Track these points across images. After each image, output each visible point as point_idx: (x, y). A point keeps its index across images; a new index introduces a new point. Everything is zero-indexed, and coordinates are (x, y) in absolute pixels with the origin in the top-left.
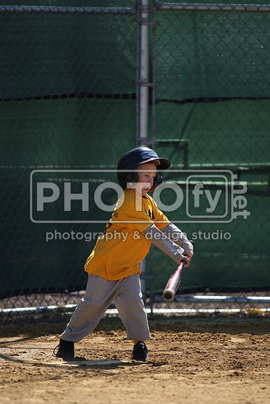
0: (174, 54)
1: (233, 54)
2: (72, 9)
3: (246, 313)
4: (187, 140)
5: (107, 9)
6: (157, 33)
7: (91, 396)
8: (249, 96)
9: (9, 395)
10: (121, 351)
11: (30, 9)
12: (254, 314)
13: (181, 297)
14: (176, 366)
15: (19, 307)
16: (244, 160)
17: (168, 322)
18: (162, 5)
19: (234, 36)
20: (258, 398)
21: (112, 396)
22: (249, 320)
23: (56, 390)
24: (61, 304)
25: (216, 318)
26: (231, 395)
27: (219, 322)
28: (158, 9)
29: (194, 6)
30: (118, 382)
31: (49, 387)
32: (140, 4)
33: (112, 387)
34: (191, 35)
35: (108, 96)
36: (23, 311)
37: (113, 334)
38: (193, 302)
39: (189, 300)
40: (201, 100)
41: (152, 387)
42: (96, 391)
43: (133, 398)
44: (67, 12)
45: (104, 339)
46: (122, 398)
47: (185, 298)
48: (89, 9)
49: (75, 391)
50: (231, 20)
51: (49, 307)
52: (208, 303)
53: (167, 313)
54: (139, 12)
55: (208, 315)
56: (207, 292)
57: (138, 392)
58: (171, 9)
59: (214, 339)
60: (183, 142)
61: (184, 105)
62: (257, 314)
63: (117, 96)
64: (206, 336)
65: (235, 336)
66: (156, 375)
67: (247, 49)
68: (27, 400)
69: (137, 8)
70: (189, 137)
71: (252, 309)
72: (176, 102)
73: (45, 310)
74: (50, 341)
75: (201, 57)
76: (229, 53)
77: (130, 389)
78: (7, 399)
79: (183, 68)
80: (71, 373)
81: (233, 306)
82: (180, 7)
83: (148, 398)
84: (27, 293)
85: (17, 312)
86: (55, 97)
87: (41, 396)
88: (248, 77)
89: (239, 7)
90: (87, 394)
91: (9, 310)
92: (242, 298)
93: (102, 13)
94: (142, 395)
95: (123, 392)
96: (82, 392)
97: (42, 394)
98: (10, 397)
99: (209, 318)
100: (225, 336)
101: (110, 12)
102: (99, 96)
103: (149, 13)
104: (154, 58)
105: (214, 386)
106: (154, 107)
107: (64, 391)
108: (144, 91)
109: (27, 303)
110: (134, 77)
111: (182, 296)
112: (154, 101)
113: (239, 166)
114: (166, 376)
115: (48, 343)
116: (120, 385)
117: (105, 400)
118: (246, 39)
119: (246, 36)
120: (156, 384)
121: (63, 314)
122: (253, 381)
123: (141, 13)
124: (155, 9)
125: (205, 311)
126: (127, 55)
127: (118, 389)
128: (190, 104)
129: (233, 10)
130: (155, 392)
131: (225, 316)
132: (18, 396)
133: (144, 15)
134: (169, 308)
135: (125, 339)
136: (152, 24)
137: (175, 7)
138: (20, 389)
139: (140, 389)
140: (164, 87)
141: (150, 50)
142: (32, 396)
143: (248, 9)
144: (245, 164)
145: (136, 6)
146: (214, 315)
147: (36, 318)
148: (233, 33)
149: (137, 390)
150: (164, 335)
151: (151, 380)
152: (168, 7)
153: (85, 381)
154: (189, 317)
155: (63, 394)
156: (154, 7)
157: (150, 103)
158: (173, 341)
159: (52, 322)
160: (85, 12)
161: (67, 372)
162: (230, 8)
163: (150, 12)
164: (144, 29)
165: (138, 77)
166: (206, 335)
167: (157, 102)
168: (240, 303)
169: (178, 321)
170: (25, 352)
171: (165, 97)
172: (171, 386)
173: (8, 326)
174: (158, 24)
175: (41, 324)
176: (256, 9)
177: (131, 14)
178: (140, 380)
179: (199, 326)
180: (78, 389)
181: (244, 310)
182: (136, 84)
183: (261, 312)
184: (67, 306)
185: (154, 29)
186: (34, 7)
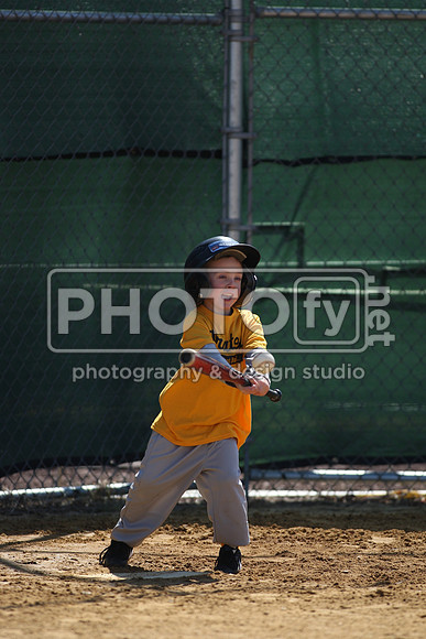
0: (282, 88)
1: (375, 88)
2: (122, 16)
3: (396, 496)
4: (303, 224)
5: (176, 16)
6: (255, 55)
7: (150, 627)
8: (401, 153)
9: (21, 626)
10: (198, 558)
11: (54, 16)
12: (408, 499)
13: (292, 472)
14: (285, 581)
15: (37, 486)
16: (393, 256)
17: (272, 511)
18: (263, 9)
19: (376, 58)
20: (415, 631)
21: (185, 628)
22: (400, 508)
23: (95, 618)
24: (104, 482)
25: (347, 506)
26: (372, 626)
27: (353, 511)
28: (257, 16)
29: (314, 11)
30: (192, 606)
31: (85, 614)
32: (229, 8)
33: (183, 614)
34: (309, 58)
35: (178, 154)
36: (43, 494)
37: (185, 530)
38: (311, 479)
39: (305, 476)
40: (324, 160)
41: (247, 613)
42: (158, 621)
43: (217, 631)
44: (114, 21)
45: (172, 537)
46: (200, 632)
47: (299, 473)
48: (149, 16)
49: (125, 620)
50: (372, 34)
51: (84, 488)
52: (335, 482)
53: (271, 498)
54: (227, 20)
55: (335, 501)
56: (335, 464)
57: (224, 622)
58: (278, 16)
59: (344, 537)
60: (296, 227)
61: (298, 168)
62: (413, 498)
63: (192, 154)
64: (332, 534)
65: (379, 533)
66: (253, 596)
67: (398, 79)
68: (49, 633)
69: (224, 16)
70: (305, 218)
71: (405, 491)
72: (286, 163)
73: (78, 493)
74: (85, 541)
75: (325, 93)
76: (370, 86)
77: (212, 618)
78: (18, 632)
79: (297, 110)
80: (119, 592)
81: (376, 486)
82: (292, 14)
83: (241, 631)
84: (49, 464)
85: (34, 495)
86: (95, 155)
87: (72, 629)
88: (399, 123)
89: (386, 13)
90: (144, 624)
91: (21, 492)
92: (390, 474)
93: (168, 22)
94: (231, 626)
95: (200, 622)
96: (137, 622)
97: (73, 625)
98: (22, 630)
99: (338, 505)
100: (363, 534)
101: (181, 21)
102: (163, 154)
103: (243, 23)
104: (251, 94)
105: (345, 612)
106: (250, 171)
107: (107, 619)
108: (235, 146)
109: (49, 481)
110: (219, 124)
111: (295, 470)
112: (250, 162)
113: (384, 265)
114: (269, 596)
115: (83, 544)
116: (196, 611)
117: (172, 634)
118: (396, 64)
119: (397, 58)
120: (254, 609)
121: (106, 498)
122: (407, 605)
123: (230, 23)
124: (252, 16)
125: (331, 493)
126: (207, 88)
127: (193, 617)
128: (307, 166)
129: (376, 18)
130: (252, 622)
131: (363, 501)
132: (34, 627)
133: (236, 26)
134: (274, 489)
135: (204, 538)
136: (247, 39)
137: (283, 14)
138: (39, 617)
139: (228, 617)
140: (266, 140)
141: (244, 81)
142: (57, 628)
143: (399, 16)
144: (394, 262)
145: (223, 11)
146: (345, 501)
147: (63, 504)
148: (375, 54)
149: (223, 619)
150: (265, 531)
151: (246, 603)
152: (273, 13)
153: (140, 604)
154: (306, 503)
155: (106, 625)
156: (251, 13)
157: (244, 164)
158: (280, 541)
159: (89, 511)
160: (141, 21)
161: (112, 590)
162: (371, 15)
163: (245, 21)
164: (236, 47)
165: (225, 124)
166: (332, 532)
167: (256, 163)
168: (386, 482)
169: (288, 509)
170: (46, 559)
171: (268, 155)
172: (277, 612)
173: (20, 518)
174: (257, 39)
175: (71, 513)
176: (412, 16)
177: (214, 24)
178: (228, 602)
179: (321, 518)
180: (130, 616)
181: (392, 492)
182: (223, 134)
183: (419, 496)
184: (112, 486)
185: (251, 48)
186: (62, 13)
